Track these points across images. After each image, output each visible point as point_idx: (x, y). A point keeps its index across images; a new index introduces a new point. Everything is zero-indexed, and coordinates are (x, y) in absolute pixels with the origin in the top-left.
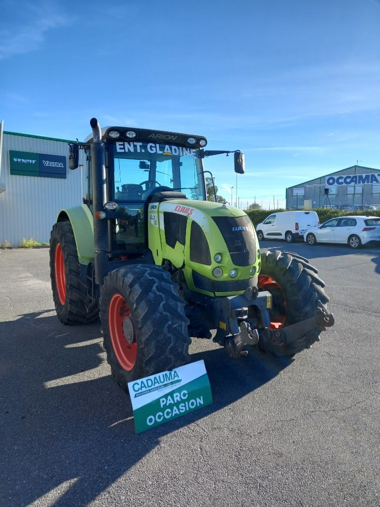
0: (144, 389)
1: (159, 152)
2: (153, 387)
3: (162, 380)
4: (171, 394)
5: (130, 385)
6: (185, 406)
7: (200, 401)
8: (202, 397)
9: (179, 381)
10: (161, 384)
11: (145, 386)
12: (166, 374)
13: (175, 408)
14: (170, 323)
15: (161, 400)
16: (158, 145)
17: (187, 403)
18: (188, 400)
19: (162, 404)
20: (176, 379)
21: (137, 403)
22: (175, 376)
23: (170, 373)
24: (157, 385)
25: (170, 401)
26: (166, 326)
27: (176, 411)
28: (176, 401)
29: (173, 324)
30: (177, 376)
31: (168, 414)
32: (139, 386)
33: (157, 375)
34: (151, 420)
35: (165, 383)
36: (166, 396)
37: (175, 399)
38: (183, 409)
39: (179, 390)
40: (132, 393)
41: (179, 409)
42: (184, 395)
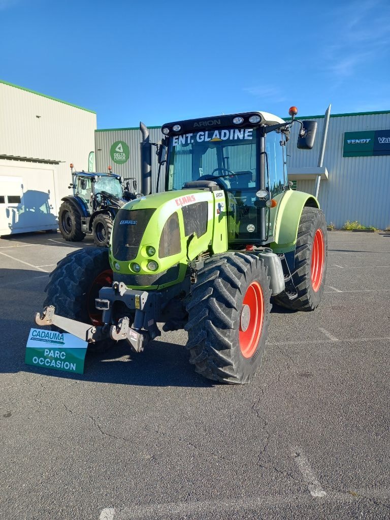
0: (38, 337)
1: (207, 139)
2: (44, 338)
3: (51, 337)
4: (55, 349)
5: (32, 330)
6: (61, 364)
7: (73, 367)
8: (75, 364)
9: (62, 343)
10: (49, 339)
11: (39, 335)
12: (56, 334)
13: (53, 361)
14: (58, 295)
15: (46, 350)
16: (207, 133)
17: (63, 362)
18: (65, 361)
19: (46, 354)
20: (61, 341)
21: (31, 344)
22: (61, 338)
23: (59, 335)
24: (47, 338)
25: (52, 354)
26: (55, 296)
27: (53, 364)
28: (55, 357)
29: (59, 297)
30: (63, 339)
31: (48, 362)
32: (36, 334)
33: (50, 332)
34: (36, 360)
35: (53, 339)
36: (50, 349)
37: (56, 355)
38: (59, 365)
39: (61, 350)
40: (30, 336)
41: (56, 364)
42: (63, 355)
